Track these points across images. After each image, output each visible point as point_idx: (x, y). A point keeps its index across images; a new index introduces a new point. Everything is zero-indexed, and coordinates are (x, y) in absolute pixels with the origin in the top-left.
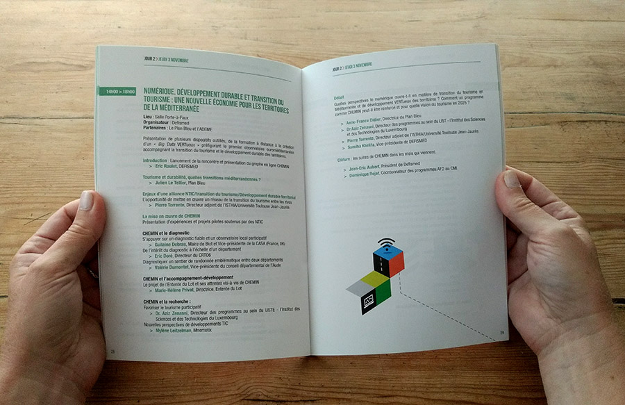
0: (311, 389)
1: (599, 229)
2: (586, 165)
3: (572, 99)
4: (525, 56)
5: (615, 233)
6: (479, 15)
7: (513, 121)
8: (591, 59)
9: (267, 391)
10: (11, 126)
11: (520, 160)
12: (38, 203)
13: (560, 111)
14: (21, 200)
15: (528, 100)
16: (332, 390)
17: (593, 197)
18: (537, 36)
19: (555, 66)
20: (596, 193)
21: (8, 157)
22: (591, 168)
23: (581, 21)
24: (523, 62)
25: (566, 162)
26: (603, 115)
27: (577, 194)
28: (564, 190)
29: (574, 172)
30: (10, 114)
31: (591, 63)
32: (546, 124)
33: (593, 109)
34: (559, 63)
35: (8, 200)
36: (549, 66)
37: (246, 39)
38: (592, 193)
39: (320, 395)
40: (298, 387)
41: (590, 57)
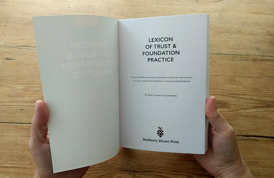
0: (148, 167)
1: (265, 107)
2: (263, 79)
3: (259, 50)
4: (240, 29)
5: (272, 109)
6: (222, 10)
7: (233, 58)
8: (268, 32)
9: (130, 167)
10: (25, 50)
11: (235, 75)
12: (37, 84)
13: (253, 55)
14: (30, 82)
15: (241, 49)
16: (156, 168)
17: (264, 93)
18: (246, 21)
19: (253, 35)
20: (266, 91)
21: (24, 63)
22: (264, 80)
23: (265, 14)
24: (239, 32)
25: (254, 78)
26: (271, 57)
27: (258, 92)
28: (252, 90)
29: (257, 82)
30: (24, 45)
31: (268, 33)
32: (247, 61)
33: (267, 54)
34: (254, 33)
35: (24, 83)
36: (250, 34)
37: (123, 15)
38: (263, 91)
39: (151, 170)
40: (142, 166)
41: (268, 31)
